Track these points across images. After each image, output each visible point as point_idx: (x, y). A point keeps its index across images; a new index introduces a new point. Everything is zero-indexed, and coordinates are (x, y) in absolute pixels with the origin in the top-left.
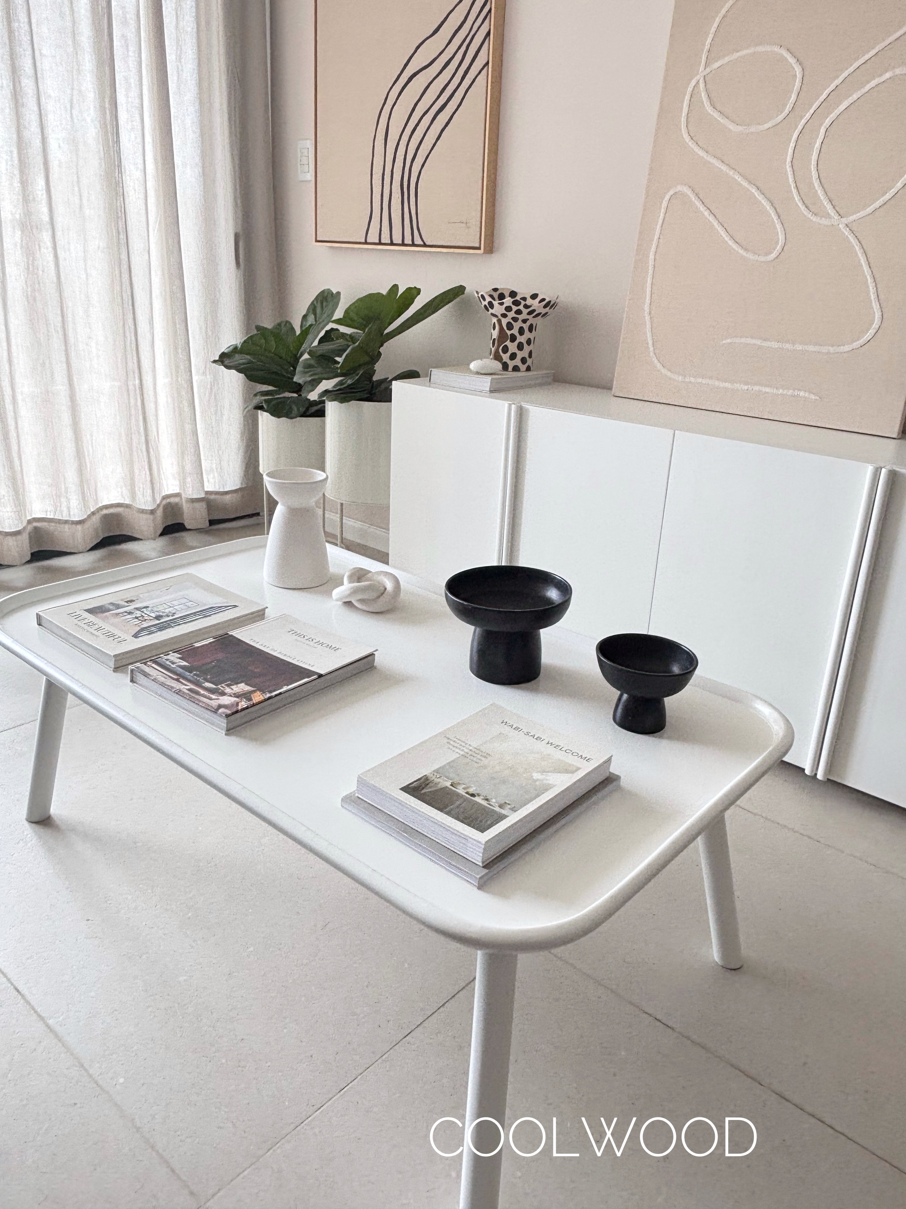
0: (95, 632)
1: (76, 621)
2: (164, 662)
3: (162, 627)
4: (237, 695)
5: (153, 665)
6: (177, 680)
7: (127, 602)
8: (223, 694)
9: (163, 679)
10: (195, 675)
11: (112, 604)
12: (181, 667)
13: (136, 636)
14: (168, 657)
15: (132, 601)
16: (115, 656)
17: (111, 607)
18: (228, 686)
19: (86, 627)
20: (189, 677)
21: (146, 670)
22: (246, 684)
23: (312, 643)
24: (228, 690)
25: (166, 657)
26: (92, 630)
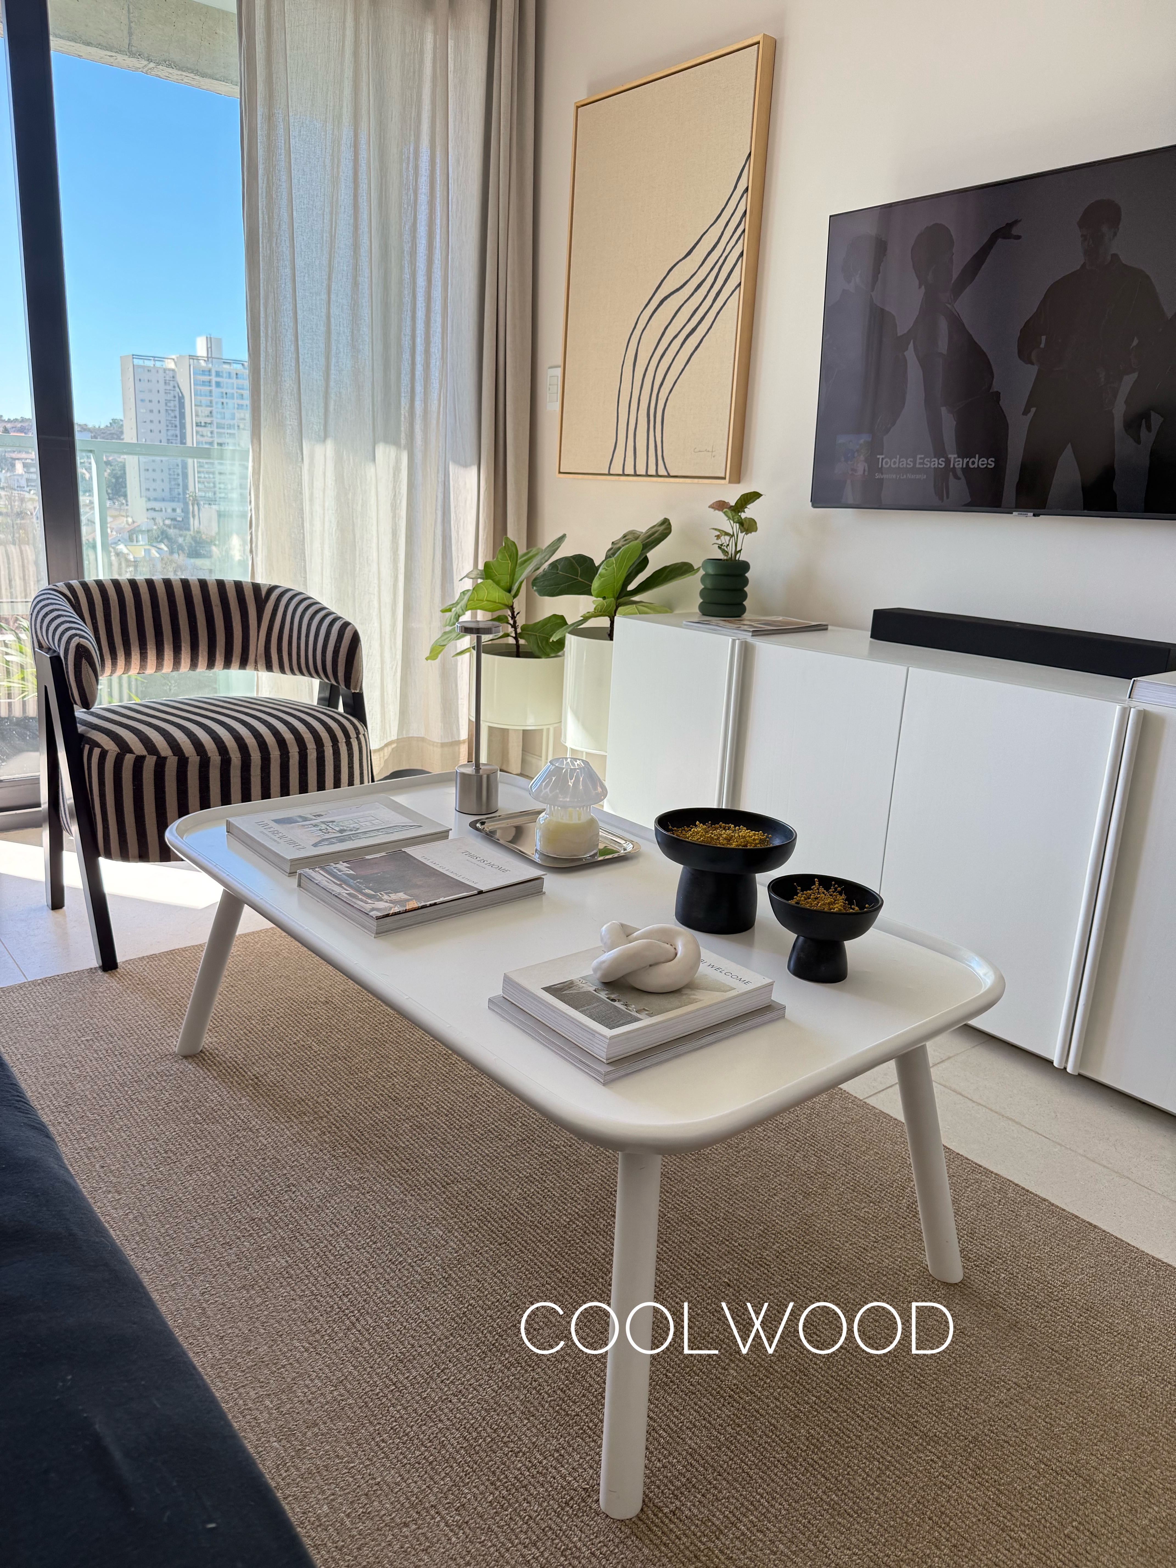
0: (278, 840)
1: (262, 829)
2: (332, 870)
3: (341, 840)
4: (391, 902)
5: (321, 871)
6: (340, 885)
7: (315, 816)
8: (381, 900)
9: (326, 883)
10: (358, 882)
11: (300, 817)
12: (347, 875)
13: (315, 845)
14: (337, 866)
15: (319, 816)
16: (292, 860)
17: (299, 819)
18: (386, 893)
19: (270, 834)
20: (352, 884)
21: (312, 875)
22: (405, 894)
23: (483, 864)
24: (386, 897)
25: (334, 866)
26: (276, 838)
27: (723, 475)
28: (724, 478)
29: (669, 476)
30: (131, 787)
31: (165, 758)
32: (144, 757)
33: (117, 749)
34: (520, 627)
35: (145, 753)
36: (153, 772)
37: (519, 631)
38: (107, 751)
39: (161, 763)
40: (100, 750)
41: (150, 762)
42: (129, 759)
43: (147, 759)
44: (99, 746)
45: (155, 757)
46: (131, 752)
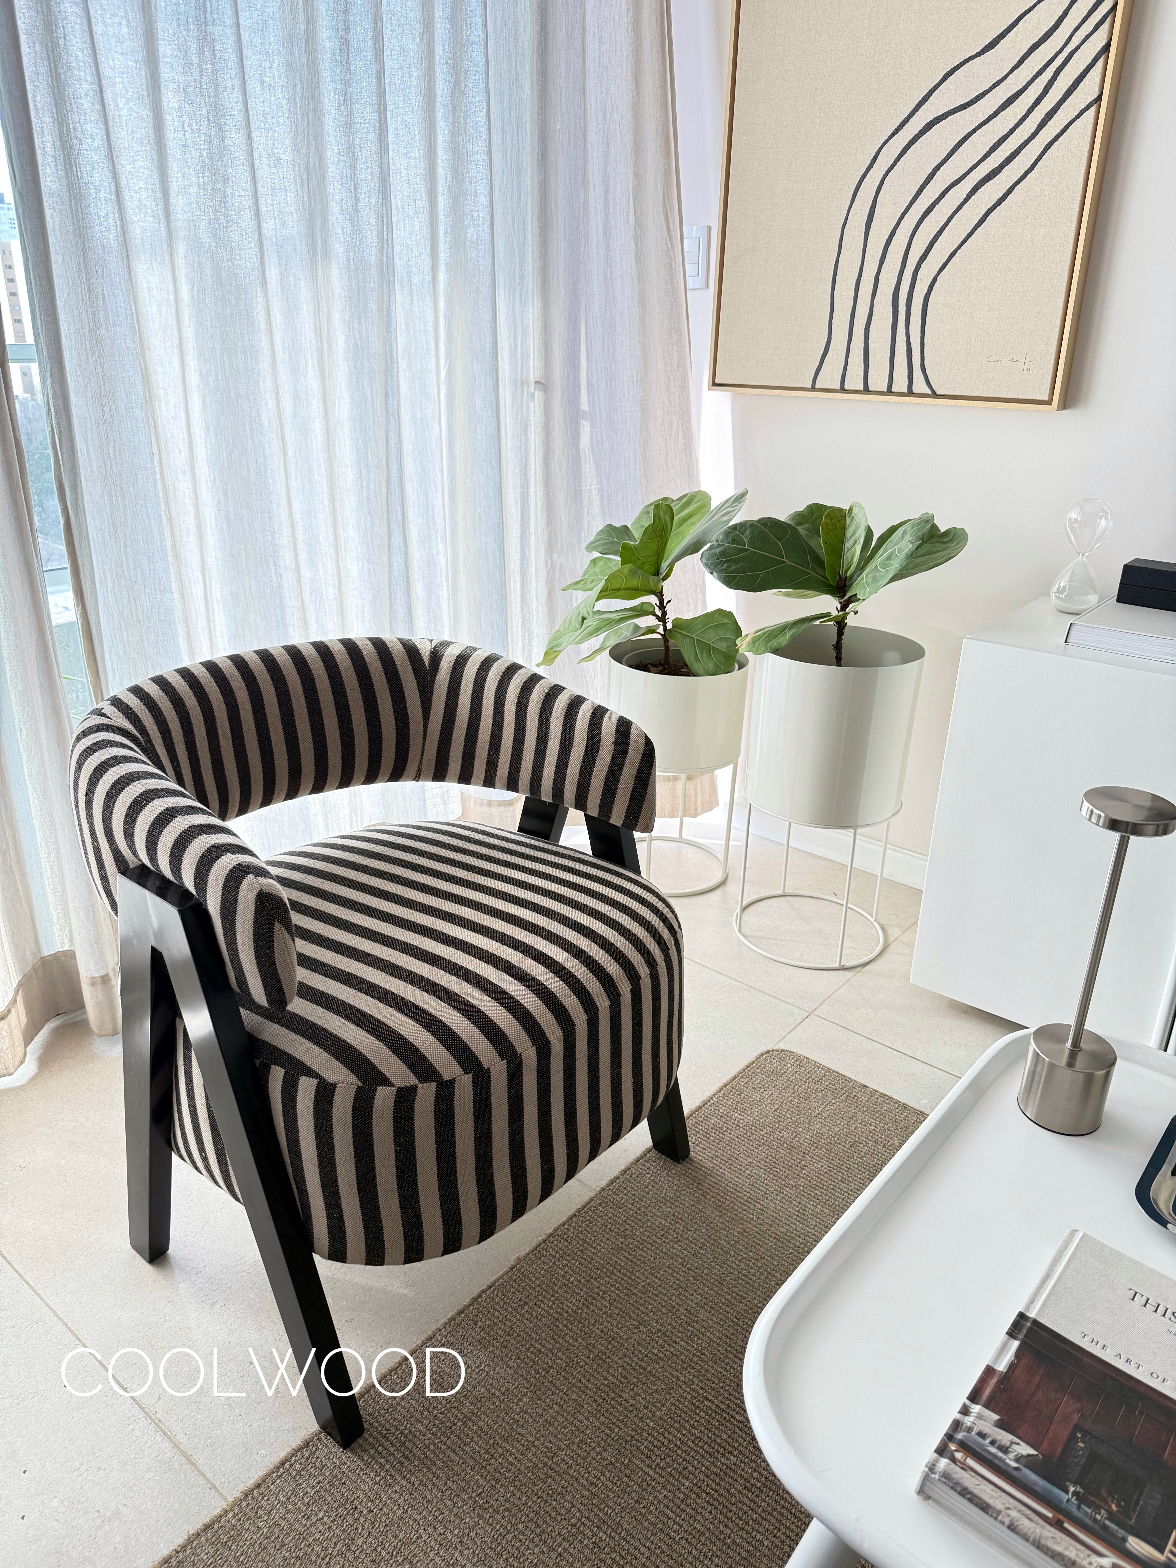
27: (1046, 398)
28: (1049, 402)
29: (934, 395)
30: (391, 1148)
31: (452, 1082)
32: (414, 1089)
33: (352, 1078)
34: (670, 620)
35: (413, 1080)
36: (432, 1116)
37: (669, 626)
38: (334, 1086)
39: (446, 1090)
40: (314, 1082)
41: (426, 1093)
42: (384, 1097)
43: (420, 1091)
44: (310, 1072)
45: (434, 1085)
46: (386, 1082)
